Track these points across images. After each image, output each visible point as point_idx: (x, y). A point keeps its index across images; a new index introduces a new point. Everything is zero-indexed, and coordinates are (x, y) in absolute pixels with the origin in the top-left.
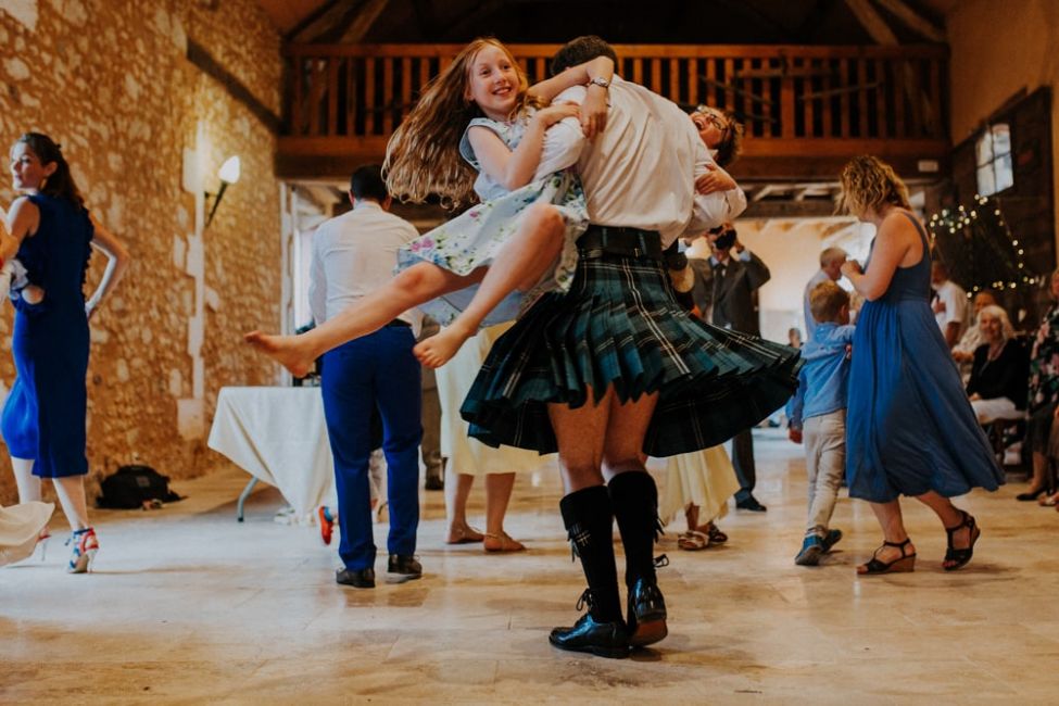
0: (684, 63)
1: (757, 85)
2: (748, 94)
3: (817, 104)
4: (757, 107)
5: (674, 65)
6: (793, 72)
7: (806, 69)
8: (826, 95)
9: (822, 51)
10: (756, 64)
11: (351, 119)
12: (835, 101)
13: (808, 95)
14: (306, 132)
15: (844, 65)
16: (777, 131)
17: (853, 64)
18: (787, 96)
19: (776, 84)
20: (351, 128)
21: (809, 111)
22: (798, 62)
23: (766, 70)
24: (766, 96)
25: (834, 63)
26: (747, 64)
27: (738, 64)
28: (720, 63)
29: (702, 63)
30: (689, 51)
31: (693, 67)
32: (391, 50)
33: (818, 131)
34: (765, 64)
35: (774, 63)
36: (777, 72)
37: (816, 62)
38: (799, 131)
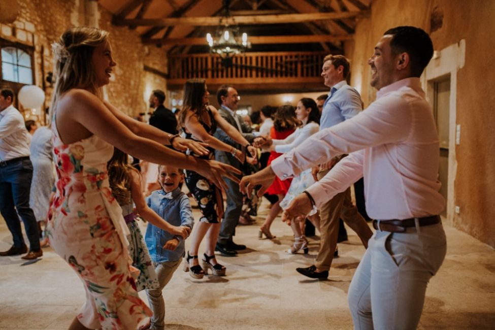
0: (272, 57)
1: (291, 63)
2: (289, 66)
3: (307, 68)
4: (291, 69)
5: (269, 59)
6: (301, 59)
7: (305, 58)
8: (310, 65)
9: (309, 53)
10: (291, 57)
11: (185, 74)
12: (312, 67)
13: (305, 65)
14: (174, 77)
15: (315, 57)
16: (296, 75)
17: (317, 57)
18: (299, 66)
19: (296, 63)
20: (185, 76)
21: (305, 70)
22: (302, 56)
23: (294, 59)
24: (294, 66)
25: (312, 56)
29: (276, 58)
31: (274, 58)
32: (195, 56)
33: (307, 75)
35: (296, 57)
36: (296, 59)
37: (307, 56)
38: (302, 75)
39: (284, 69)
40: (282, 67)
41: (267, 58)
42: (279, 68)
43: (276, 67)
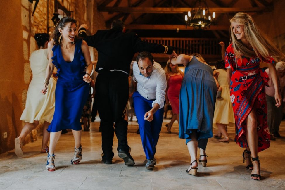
0: (183, 41)
1: (195, 45)
2: (194, 47)
3: (206, 49)
4: (195, 49)
6: (202, 43)
7: (204, 43)
8: (207, 47)
9: (207, 39)
10: (195, 41)
12: (209, 48)
13: (204, 47)
15: (211, 42)
18: (201, 47)
19: (199, 45)
21: (204, 50)
22: (203, 41)
23: (197, 43)
24: (197, 47)
25: (209, 41)
26: (194, 42)
27: (192, 41)
28: (189, 41)
29: (186, 41)
30: (184, 39)
31: (184, 42)
34: (197, 41)
35: (199, 41)
36: (199, 43)
37: (206, 41)
39: (191, 49)
40: (189, 48)
41: (180, 41)
42: (187, 48)
43: (186, 47)
